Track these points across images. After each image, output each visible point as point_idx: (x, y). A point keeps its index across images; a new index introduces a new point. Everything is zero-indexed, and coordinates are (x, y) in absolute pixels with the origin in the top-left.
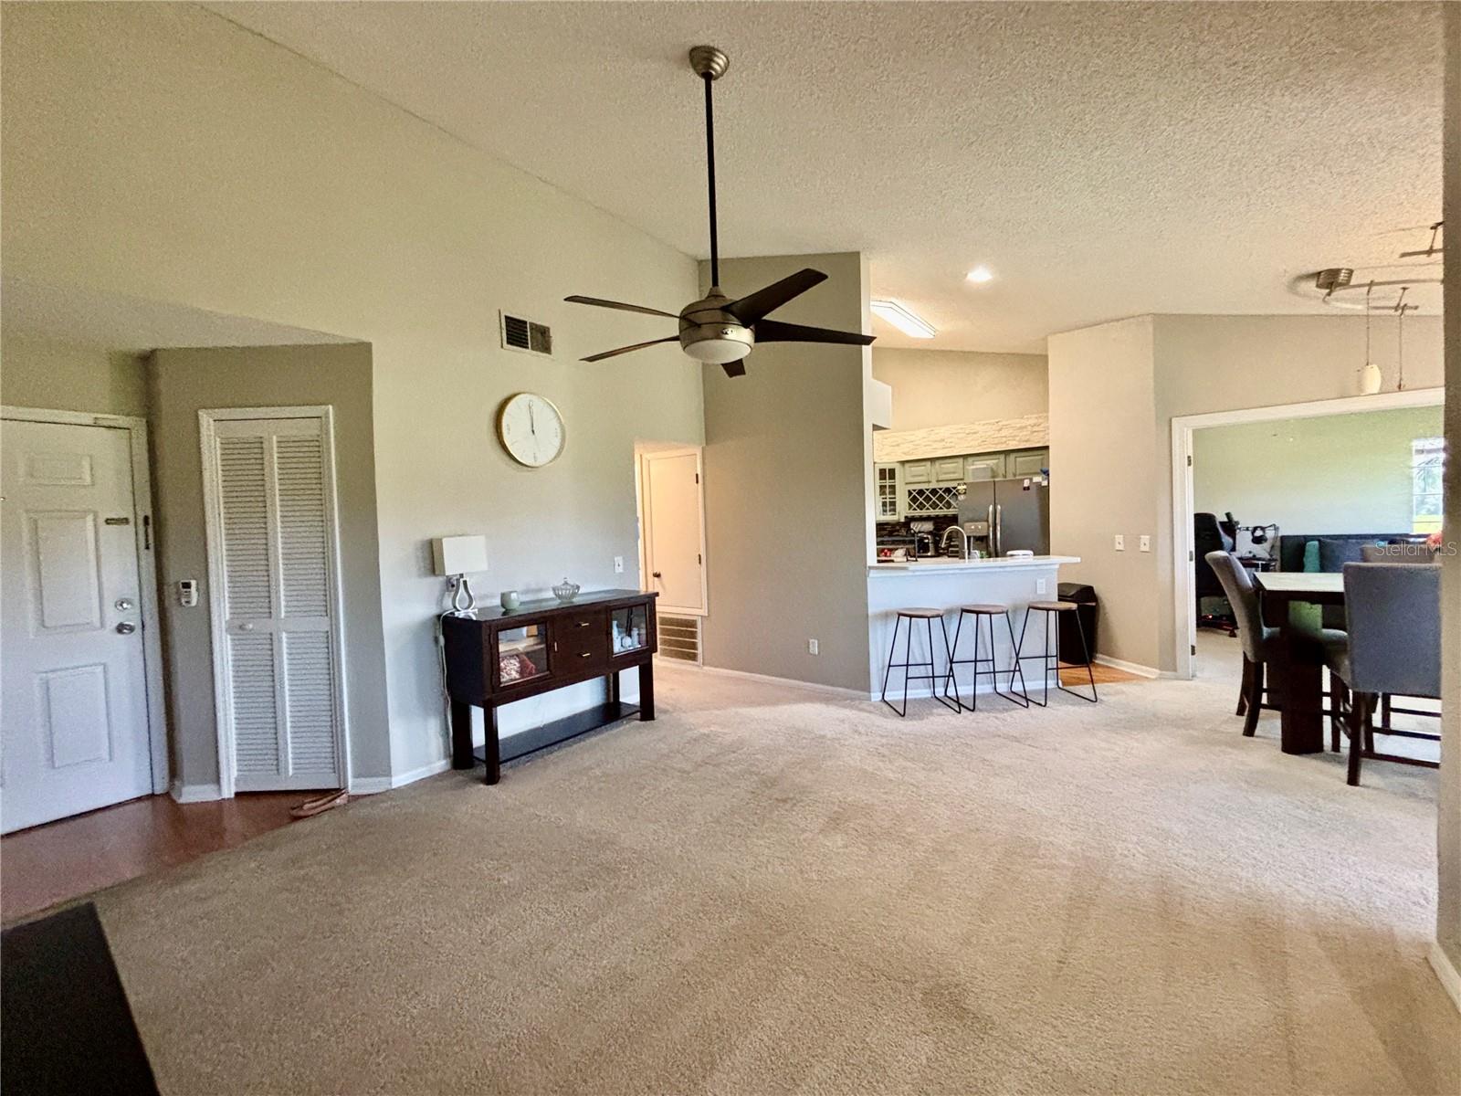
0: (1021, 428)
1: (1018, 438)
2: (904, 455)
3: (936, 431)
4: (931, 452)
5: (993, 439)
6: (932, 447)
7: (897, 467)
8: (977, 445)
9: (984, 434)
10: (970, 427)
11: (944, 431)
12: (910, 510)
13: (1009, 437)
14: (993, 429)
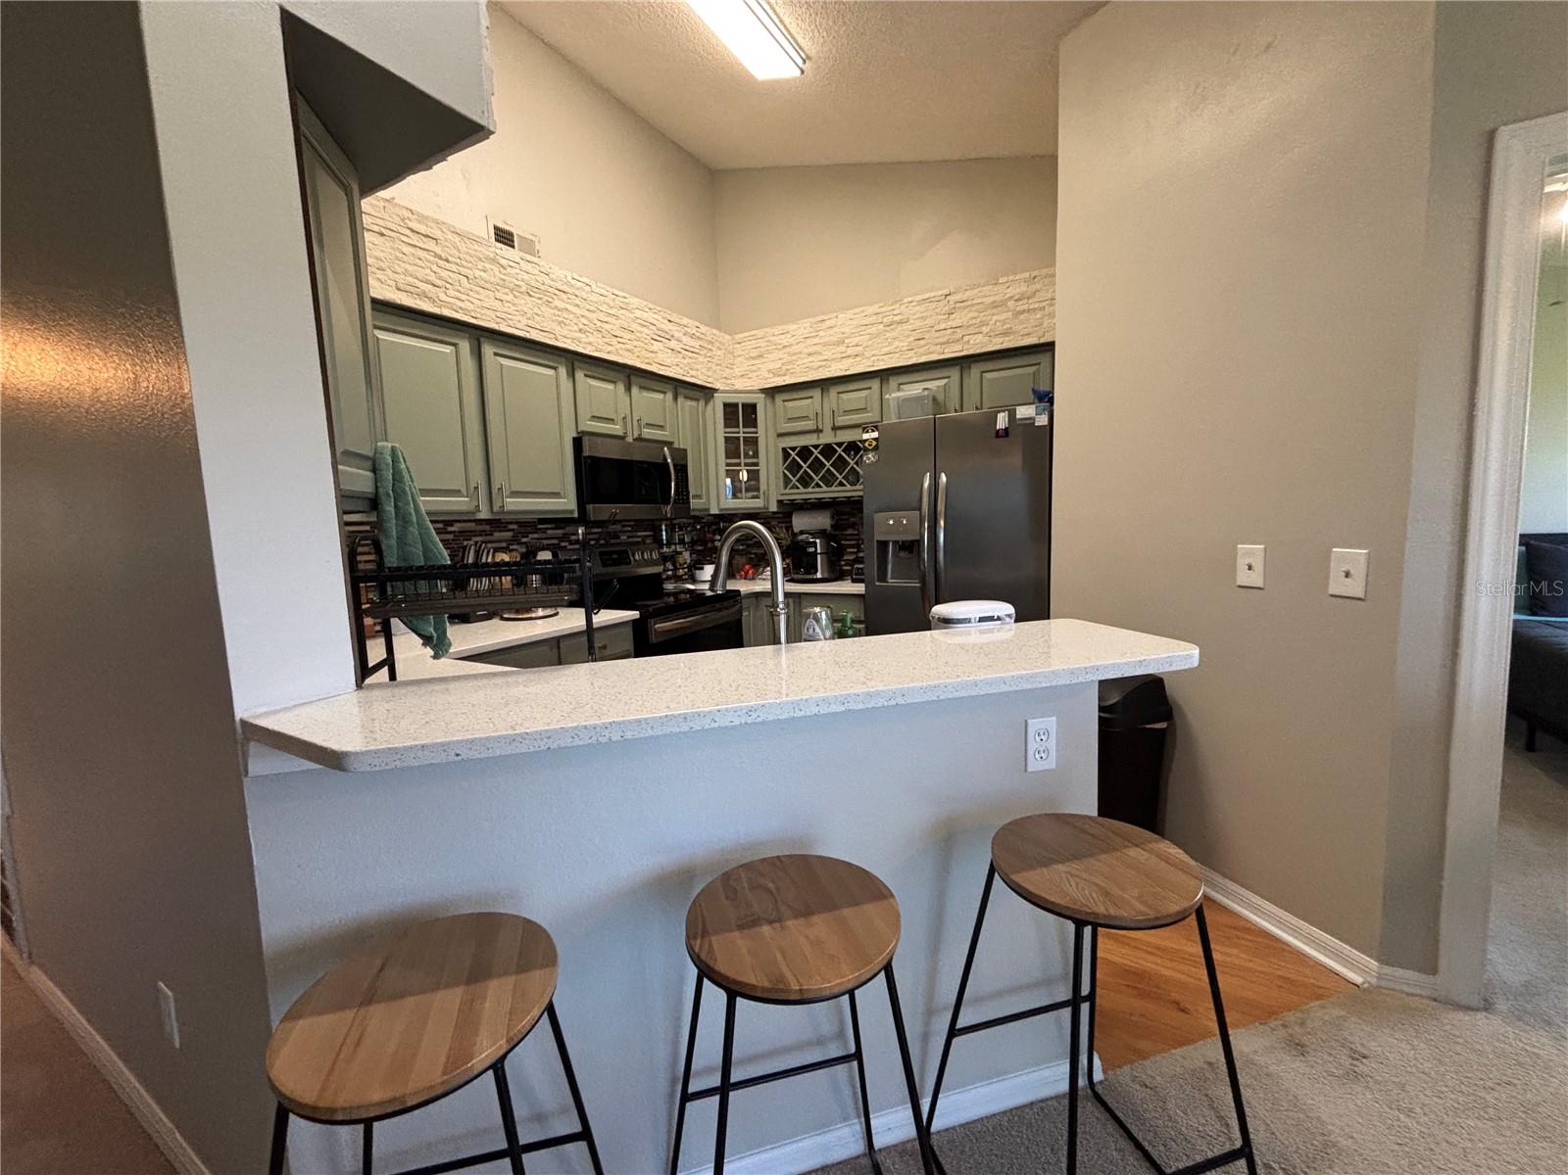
0: (994, 305)
1: (985, 329)
2: (771, 375)
3: (828, 324)
4: (820, 367)
5: (937, 334)
6: (821, 358)
7: (760, 400)
8: (906, 348)
9: (919, 323)
10: (893, 310)
11: (844, 322)
12: (786, 488)
13: (969, 326)
14: (938, 310)
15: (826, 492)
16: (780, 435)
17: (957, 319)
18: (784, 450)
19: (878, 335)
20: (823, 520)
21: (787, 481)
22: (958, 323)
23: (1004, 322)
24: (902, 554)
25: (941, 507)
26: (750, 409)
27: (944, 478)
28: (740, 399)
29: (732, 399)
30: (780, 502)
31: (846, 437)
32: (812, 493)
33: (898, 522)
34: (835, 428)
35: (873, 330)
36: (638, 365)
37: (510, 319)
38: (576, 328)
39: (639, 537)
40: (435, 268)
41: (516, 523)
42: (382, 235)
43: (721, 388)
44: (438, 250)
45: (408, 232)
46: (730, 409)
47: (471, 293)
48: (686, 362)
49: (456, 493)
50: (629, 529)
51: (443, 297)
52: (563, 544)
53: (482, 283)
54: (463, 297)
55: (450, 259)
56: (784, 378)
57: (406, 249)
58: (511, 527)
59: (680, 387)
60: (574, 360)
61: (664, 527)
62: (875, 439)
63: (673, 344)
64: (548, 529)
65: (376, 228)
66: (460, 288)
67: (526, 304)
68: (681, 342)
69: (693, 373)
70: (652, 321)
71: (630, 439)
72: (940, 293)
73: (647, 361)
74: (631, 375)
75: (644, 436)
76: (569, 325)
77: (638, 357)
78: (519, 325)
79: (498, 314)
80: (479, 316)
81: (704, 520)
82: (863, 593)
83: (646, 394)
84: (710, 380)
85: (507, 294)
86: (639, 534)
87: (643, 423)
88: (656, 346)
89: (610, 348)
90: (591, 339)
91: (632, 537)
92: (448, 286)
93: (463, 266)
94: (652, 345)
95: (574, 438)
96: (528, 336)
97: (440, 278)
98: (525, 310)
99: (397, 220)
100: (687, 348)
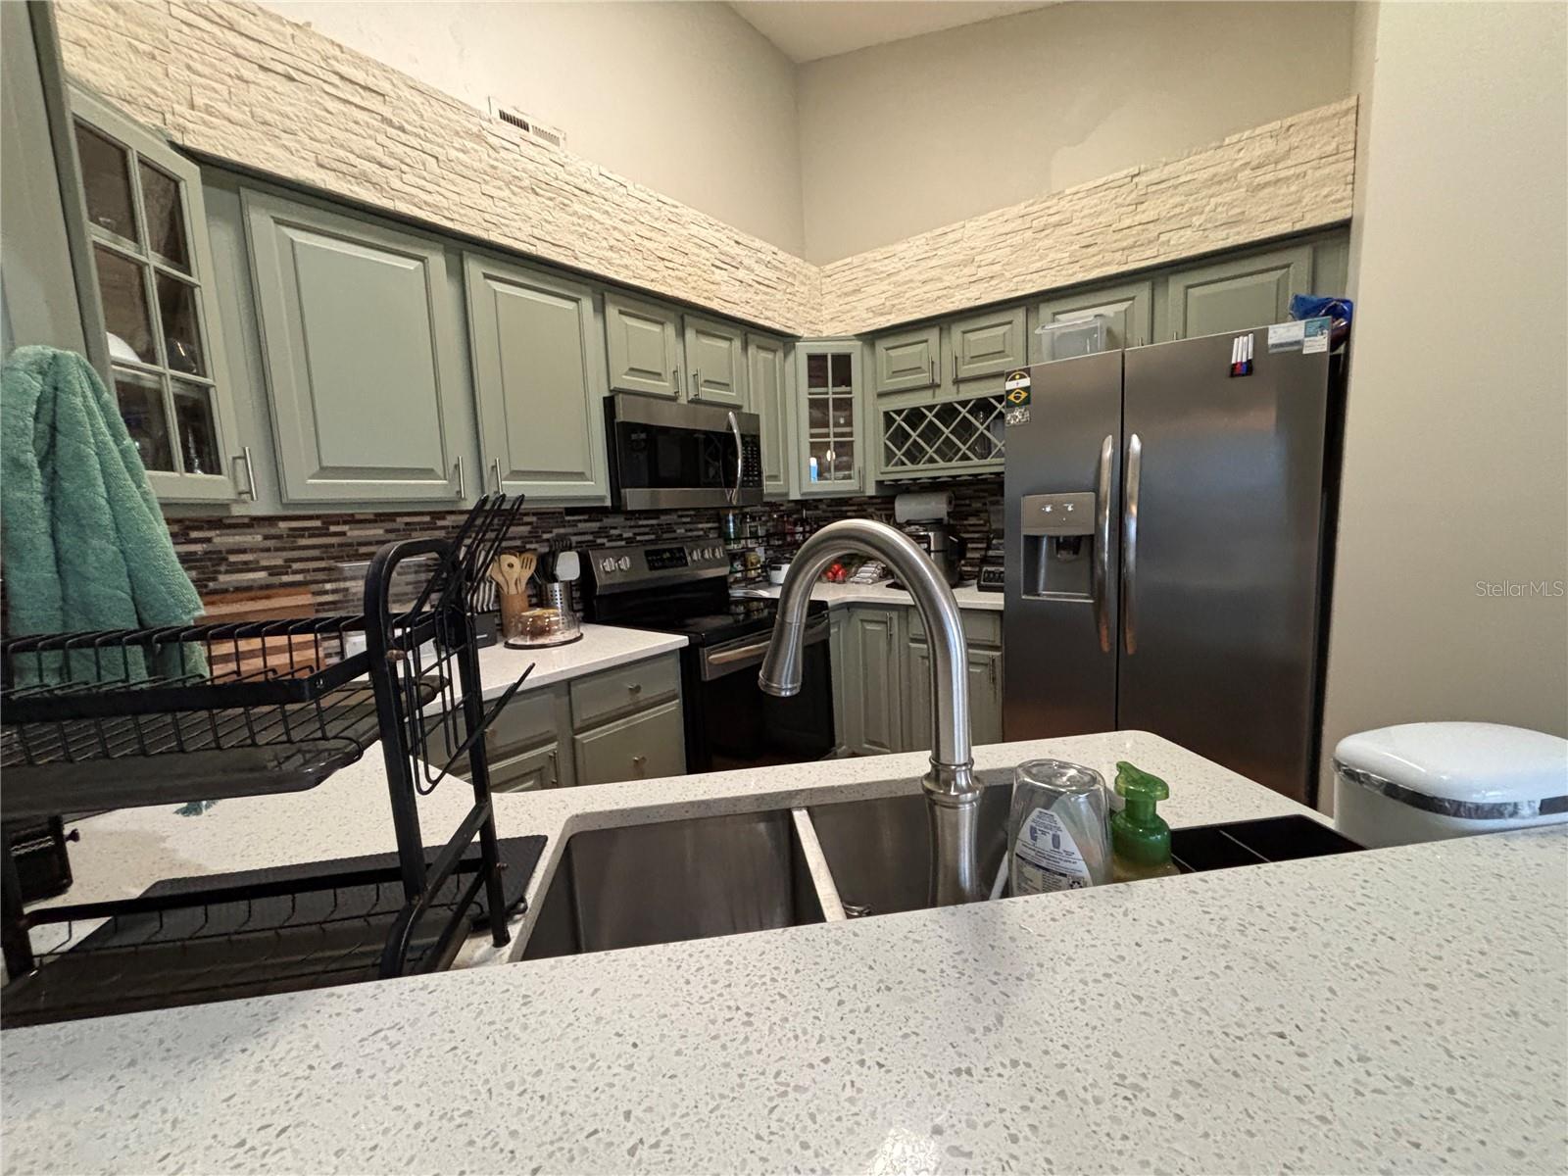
2: (871, 315)
3: (951, 237)
4: (939, 298)
5: (1119, 236)
6: (940, 285)
7: (856, 349)
8: (1067, 260)
9: (1087, 222)
10: (1048, 208)
11: (975, 232)
12: (887, 465)
13: (1170, 218)
14: (1119, 200)
15: (944, 469)
16: (881, 395)
17: (1149, 211)
18: (887, 414)
19: (1024, 246)
20: (936, 507)
21: (889, 456)
22: (1151, 215)
23: (1231, 205)
24: (1063, 555)
25: (1132, 486)
26: (843, 362)
27: (1135, 444)
28: (830, 349)
29: (818, 349)
30: (880, 484)
31: (974, 392)
32: (922, 471)
33: (1059, 509)
34: (957, 382)
35: (1017, 239)
36: (694, 299)
37: (507, 226)
38: (604, 244)
39: (702, 529)
40: (381, 138)
41: (534, 514)
42: (291, 79)
43: (806, 335)
44: (387, 112)
45: (335, 79)
46: (816, 362)
47: (443, 183)
48: (758, 298)
49: (428, 473)
50: (688, 520)
51: (397, 184)
52: (599, 541)
53: (459, 168)
54: (429, 187)
55: (406, 126)
56: (888, 317)
57: (332, 105)
58: (527, 519)
59: (749, 331)
60: (604, 290)
61: (731, 517)
62: (1026, 389)
63: (741, 274)
64: (580, 521)
65: (280, 68)
66: (425, 174)
67: (530, 205)
68: (753, 271)
69: (769, 314)
70: (713, 241)
71: (683, 400)
72: (1125, 172)
73: (705, 294)
74: (683, 313)
75: (703, 397)
76: (595, 239)
77: (694, 288)
78: (518, 235)
79: (487, 217)
80: (456, 216)
81: (782, 508)
82: (1002, 608)
83: (706, 341)
84: (790, 324)
85: (500, 188)
86: (700, 526)
87: (701, 380)
88: (719, 275)
89: (654, 275)
90: (626, 261)
91: (691, 530)
92: (404, 168)
93: (427, 140)
94: (713, 272)
95: (604, 398)
96: (532, 250)
97: (392, 155)
98: (531, 214)
99: (316, 58)
100: (760, 280)
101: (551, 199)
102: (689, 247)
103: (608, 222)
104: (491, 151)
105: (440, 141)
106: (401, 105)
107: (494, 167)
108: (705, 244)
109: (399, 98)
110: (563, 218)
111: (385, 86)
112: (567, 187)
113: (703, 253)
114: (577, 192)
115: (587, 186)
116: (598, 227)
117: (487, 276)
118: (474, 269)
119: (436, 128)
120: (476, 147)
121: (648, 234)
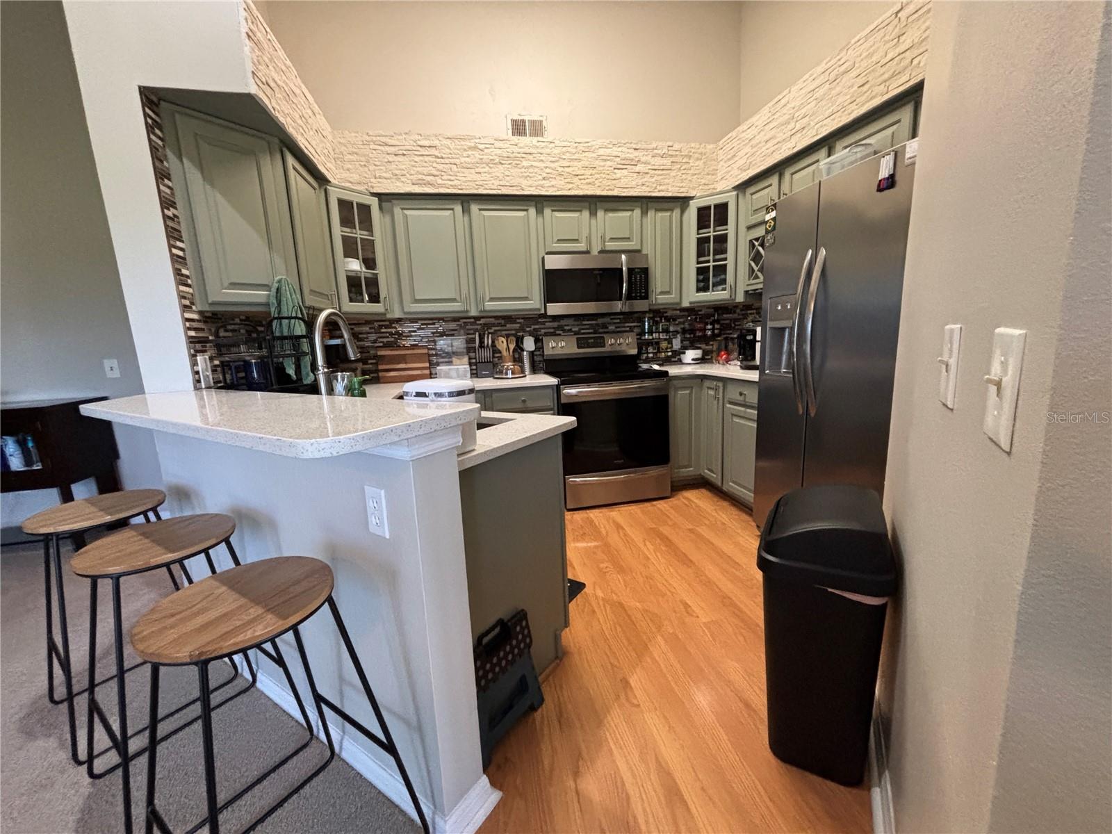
2: (740, 172)
7: (730, 198)
8: (849, 101)
9: (864, 64)
10: (839, 60)
12: (749, 280)
16: (748, 228)
18: (750, 242)
19: (824, 96)
21: (751, 271)
22: (909, 43)
26: (722, 209)
27: (823, 253)
28: (714, 201)
29: (704, 203)
33: (784, 307)
35: (820, 92)
36: (599, 193)
37: (486, 184)
38: (540, 177)
40: (435, 165)
42: (404, 155)
43: (698, 195)
44: (436, 153)
45: (419, 148)
46: (703, 213)
47: (458, 174)
48: (653, 180)
49: (454, 300)
51: (440, 181)
53: (464, 165)
54: (452, 178)
55: (444, 156)
57: (417, 159)
59: (646, 203)
60: (539, 202)
61: (646, 319)
62: (774, 219)
63: (639, 168)
65: (401, 152)
66: (451, 173)
67: (499, 171)
68: (649, 164)
69: (661, 188)
71: (595, 252)
72: (888, 14)
73: (607, 188)
74: (593, 203)
75: (607, 248)
76: (534, 177)
77: (599, 186)
78: (493, 187)
79: (477, 183)
80: (464, 187)
83: (611, 215)
85: (484, 168)
87: (607, 238)
88: (619, 173)
89: (571, 186)
90: (554, 182)
92: (443, 173)
93: (453, 158)
94: (615, 173)
95: (543, 258)
96: (500, 192)
97: (438, 170)
98: (498, 175)
99: (412, 142)
100: (655, 167)
101: (509, 164)
102: (597, 163)
103: (542, 165)
104: (480, 152)
105: (457, 156)
106: (442, 147)
107: (481, 159)
108: (609, 158)
109: (442, 145)
110: (515, 171)
111: (436, 143)
112: (519, 155)
113: (609, 163)
114: (524, 155)
115: (528, 151)
116: (536, 170)
117: (480, 210)
118: (474, 208)
119: (456, 151)
120: (473, 152)
121: (568, 164)
